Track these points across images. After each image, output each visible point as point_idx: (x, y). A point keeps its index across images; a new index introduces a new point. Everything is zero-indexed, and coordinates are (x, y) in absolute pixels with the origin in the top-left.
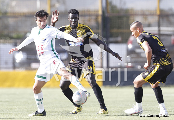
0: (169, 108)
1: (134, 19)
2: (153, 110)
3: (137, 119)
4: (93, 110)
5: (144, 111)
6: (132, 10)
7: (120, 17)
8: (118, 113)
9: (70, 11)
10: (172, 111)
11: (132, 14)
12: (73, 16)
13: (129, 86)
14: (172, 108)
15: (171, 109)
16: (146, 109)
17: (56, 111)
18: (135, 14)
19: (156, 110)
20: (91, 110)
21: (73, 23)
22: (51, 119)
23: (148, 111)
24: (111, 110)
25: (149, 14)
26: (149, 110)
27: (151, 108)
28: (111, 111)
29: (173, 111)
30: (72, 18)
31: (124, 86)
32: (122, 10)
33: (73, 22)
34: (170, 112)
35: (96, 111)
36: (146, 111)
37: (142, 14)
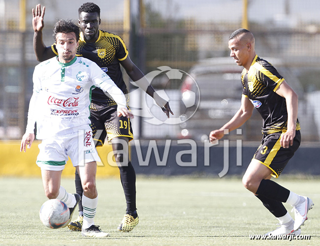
0: (263, 223)
1: (194, 41)
2: (232, 225)
3: (198, 244)
4: (111, 225)
5: (214, 227)
6: (192, 22)
7: (167, 37)
8: (160, 231)
9: (82, 6)
10: (271, 227)
11: (191, 31)
12: (87, 17)
13: (184, 176)
14: (270, 222)
15: (268, 224)
16: (217, 223)
17: (34, 224)
18: (198, 31)
19: (238, 226)
20: (106, 224)
21: (88, 31)
22: (25, 240)
23: (221, 227)
24: (146, 224)
25: (226, 31)
26: (224, 225)
27: (228, 222)
28: (146, 226)
29: (273, 228)
30: (86, 22)
31: (174, 176)
32: (171, 21)
33: (88, 28)
34: (265, 230)
35: (116, 225)
36: (216, 227)
37: (212, 31)
